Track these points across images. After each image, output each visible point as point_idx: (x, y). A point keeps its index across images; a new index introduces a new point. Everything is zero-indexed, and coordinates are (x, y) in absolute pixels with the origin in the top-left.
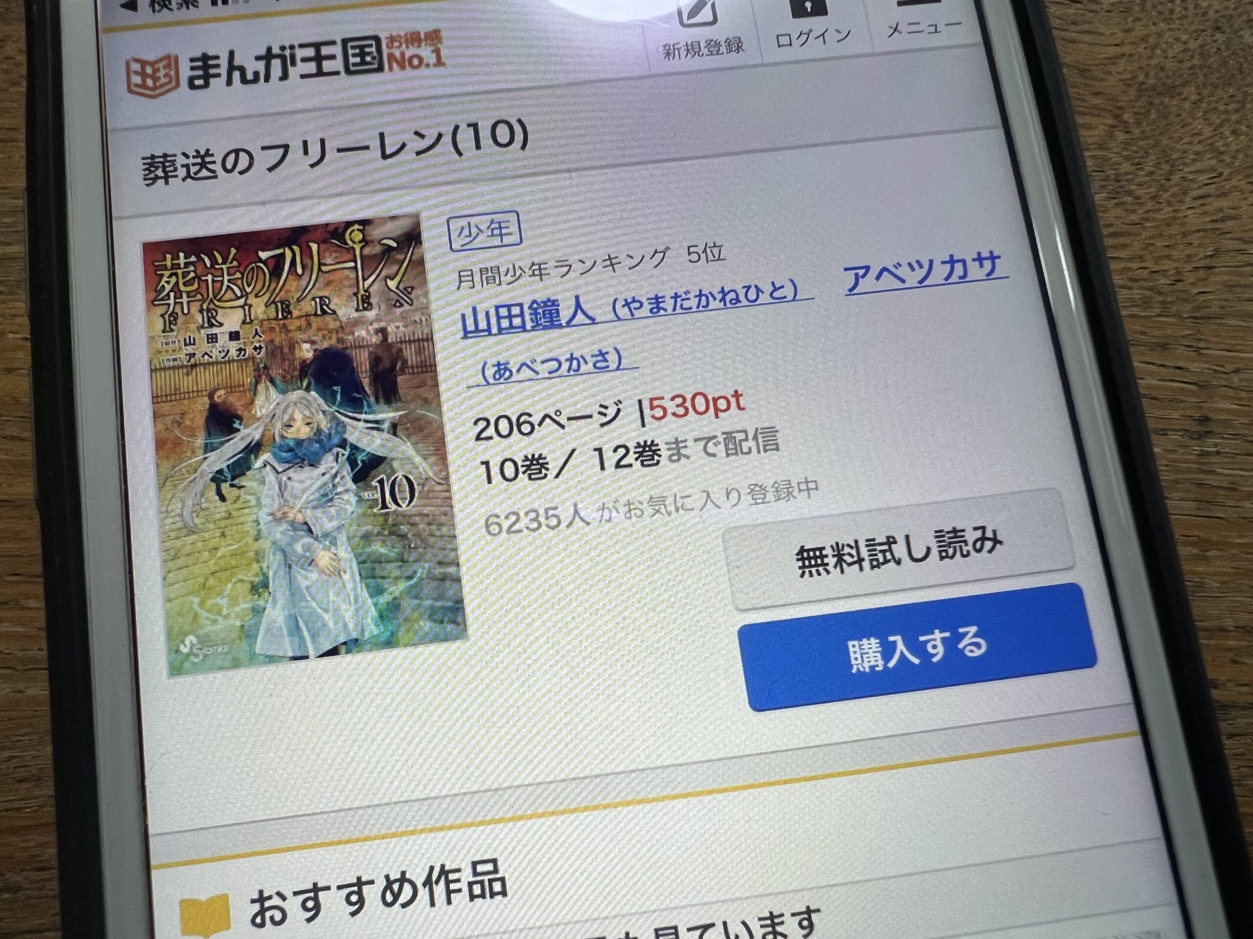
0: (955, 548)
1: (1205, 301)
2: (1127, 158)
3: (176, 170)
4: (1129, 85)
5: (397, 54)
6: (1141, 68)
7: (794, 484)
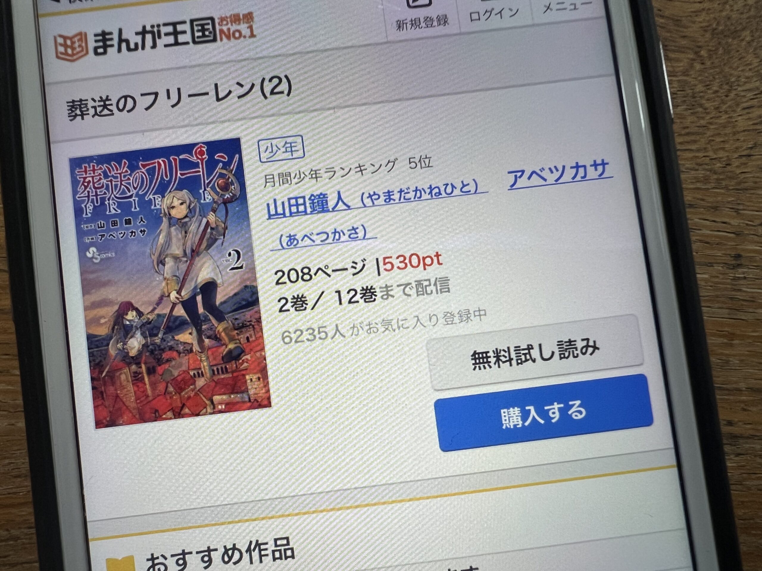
0: (569, 352)
1: (744, 178)
2: (701, 82)
3: (88, 110)
4: (706, 31)
5: (225, 28)
6: (715, 19)
7: (471, 312)
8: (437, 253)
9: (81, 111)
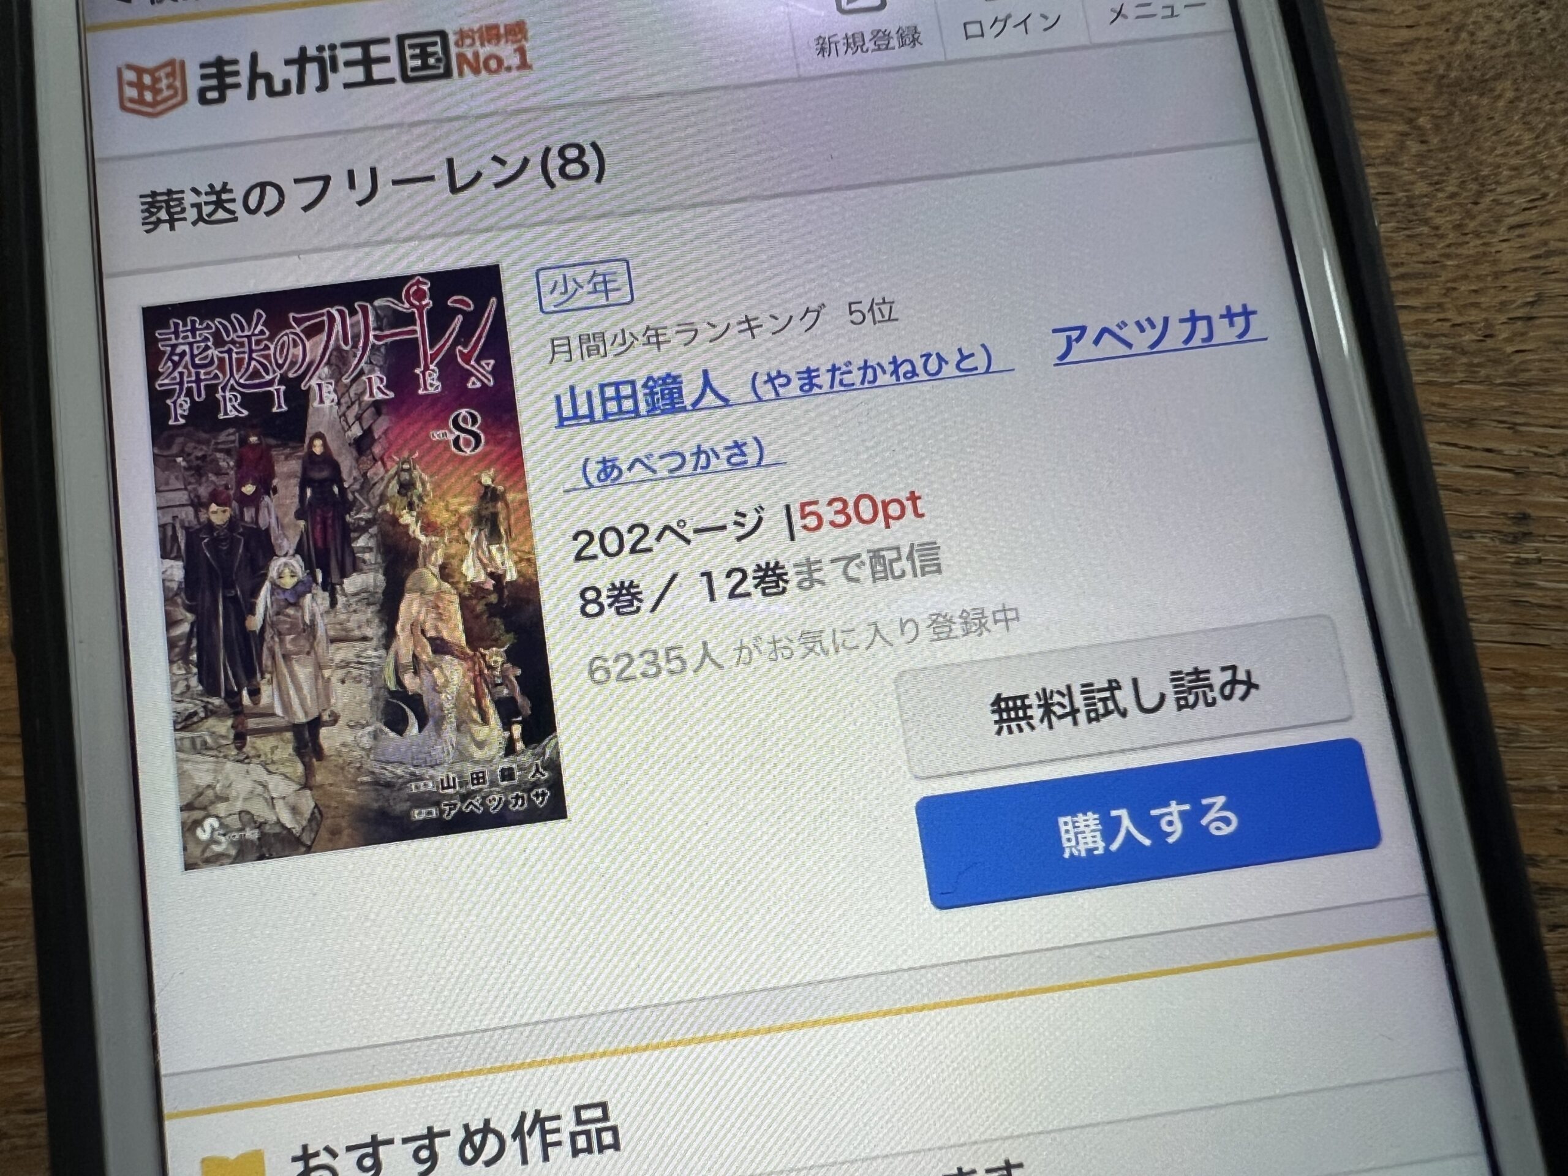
0: (1197, 694)
1: (1523, 362)
2: (1423, 176)
3: (183, 210)
4: (1425, 80)
5: (469, 54)
6: (1442, 57)
7: (988, 613)
8: (913, 493)
9: (168, 213)
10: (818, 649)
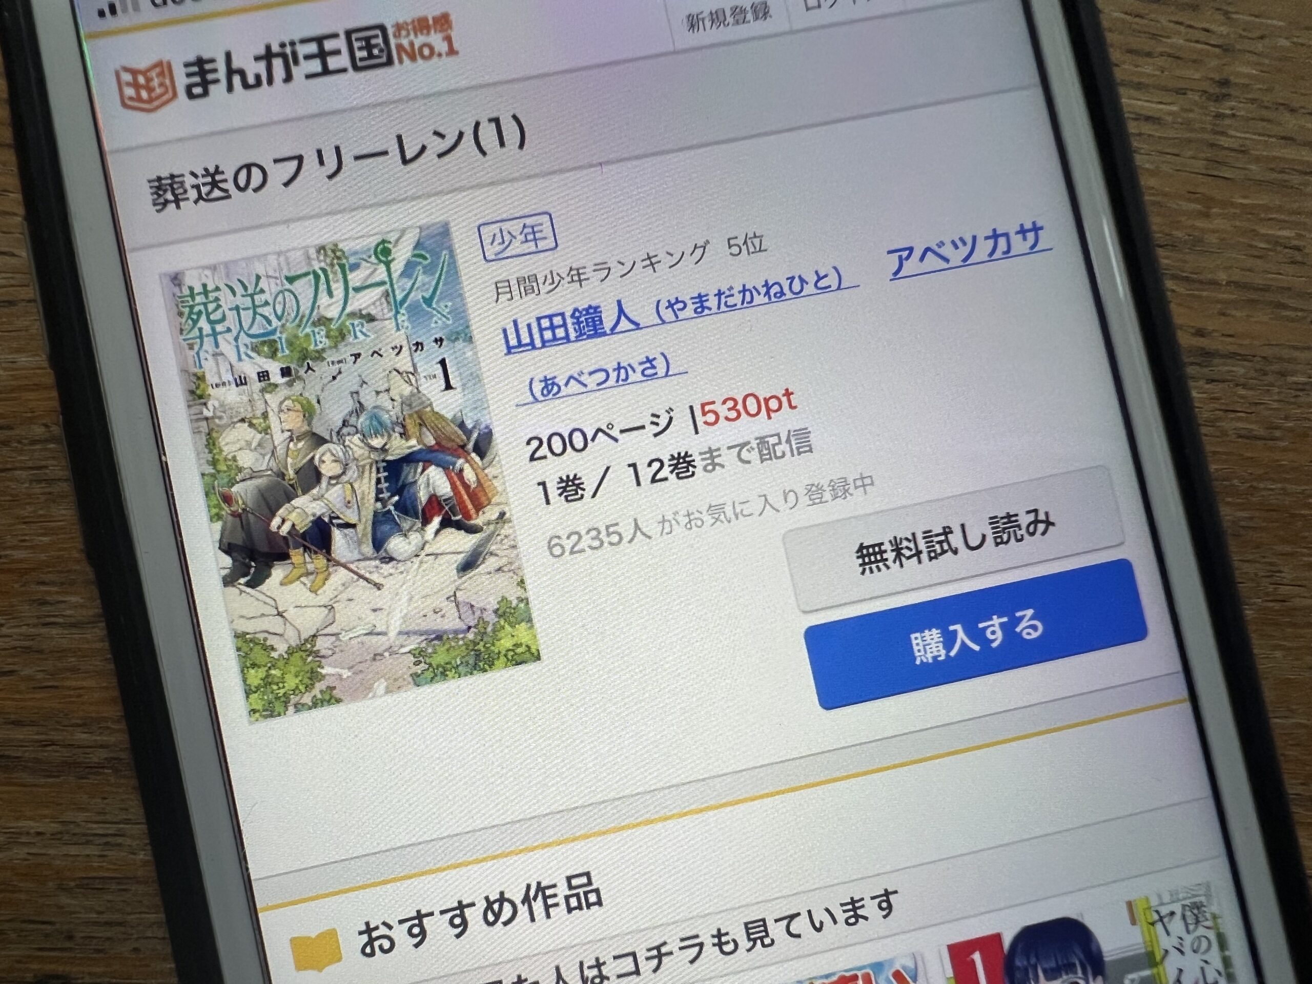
0: (1009, 533)
3: (185, 191)
5: (405, 42)
7: (850, 481)
8: (787, 390)
9: (174, 194)
10: (722, 517)
